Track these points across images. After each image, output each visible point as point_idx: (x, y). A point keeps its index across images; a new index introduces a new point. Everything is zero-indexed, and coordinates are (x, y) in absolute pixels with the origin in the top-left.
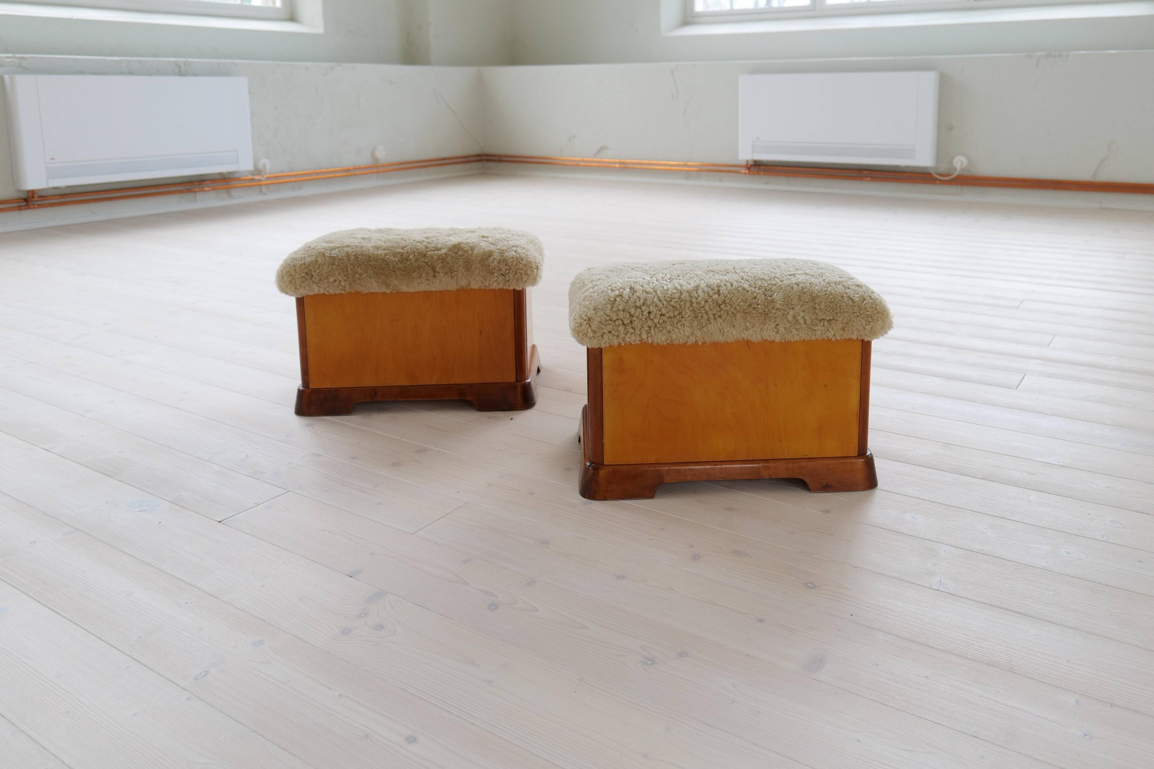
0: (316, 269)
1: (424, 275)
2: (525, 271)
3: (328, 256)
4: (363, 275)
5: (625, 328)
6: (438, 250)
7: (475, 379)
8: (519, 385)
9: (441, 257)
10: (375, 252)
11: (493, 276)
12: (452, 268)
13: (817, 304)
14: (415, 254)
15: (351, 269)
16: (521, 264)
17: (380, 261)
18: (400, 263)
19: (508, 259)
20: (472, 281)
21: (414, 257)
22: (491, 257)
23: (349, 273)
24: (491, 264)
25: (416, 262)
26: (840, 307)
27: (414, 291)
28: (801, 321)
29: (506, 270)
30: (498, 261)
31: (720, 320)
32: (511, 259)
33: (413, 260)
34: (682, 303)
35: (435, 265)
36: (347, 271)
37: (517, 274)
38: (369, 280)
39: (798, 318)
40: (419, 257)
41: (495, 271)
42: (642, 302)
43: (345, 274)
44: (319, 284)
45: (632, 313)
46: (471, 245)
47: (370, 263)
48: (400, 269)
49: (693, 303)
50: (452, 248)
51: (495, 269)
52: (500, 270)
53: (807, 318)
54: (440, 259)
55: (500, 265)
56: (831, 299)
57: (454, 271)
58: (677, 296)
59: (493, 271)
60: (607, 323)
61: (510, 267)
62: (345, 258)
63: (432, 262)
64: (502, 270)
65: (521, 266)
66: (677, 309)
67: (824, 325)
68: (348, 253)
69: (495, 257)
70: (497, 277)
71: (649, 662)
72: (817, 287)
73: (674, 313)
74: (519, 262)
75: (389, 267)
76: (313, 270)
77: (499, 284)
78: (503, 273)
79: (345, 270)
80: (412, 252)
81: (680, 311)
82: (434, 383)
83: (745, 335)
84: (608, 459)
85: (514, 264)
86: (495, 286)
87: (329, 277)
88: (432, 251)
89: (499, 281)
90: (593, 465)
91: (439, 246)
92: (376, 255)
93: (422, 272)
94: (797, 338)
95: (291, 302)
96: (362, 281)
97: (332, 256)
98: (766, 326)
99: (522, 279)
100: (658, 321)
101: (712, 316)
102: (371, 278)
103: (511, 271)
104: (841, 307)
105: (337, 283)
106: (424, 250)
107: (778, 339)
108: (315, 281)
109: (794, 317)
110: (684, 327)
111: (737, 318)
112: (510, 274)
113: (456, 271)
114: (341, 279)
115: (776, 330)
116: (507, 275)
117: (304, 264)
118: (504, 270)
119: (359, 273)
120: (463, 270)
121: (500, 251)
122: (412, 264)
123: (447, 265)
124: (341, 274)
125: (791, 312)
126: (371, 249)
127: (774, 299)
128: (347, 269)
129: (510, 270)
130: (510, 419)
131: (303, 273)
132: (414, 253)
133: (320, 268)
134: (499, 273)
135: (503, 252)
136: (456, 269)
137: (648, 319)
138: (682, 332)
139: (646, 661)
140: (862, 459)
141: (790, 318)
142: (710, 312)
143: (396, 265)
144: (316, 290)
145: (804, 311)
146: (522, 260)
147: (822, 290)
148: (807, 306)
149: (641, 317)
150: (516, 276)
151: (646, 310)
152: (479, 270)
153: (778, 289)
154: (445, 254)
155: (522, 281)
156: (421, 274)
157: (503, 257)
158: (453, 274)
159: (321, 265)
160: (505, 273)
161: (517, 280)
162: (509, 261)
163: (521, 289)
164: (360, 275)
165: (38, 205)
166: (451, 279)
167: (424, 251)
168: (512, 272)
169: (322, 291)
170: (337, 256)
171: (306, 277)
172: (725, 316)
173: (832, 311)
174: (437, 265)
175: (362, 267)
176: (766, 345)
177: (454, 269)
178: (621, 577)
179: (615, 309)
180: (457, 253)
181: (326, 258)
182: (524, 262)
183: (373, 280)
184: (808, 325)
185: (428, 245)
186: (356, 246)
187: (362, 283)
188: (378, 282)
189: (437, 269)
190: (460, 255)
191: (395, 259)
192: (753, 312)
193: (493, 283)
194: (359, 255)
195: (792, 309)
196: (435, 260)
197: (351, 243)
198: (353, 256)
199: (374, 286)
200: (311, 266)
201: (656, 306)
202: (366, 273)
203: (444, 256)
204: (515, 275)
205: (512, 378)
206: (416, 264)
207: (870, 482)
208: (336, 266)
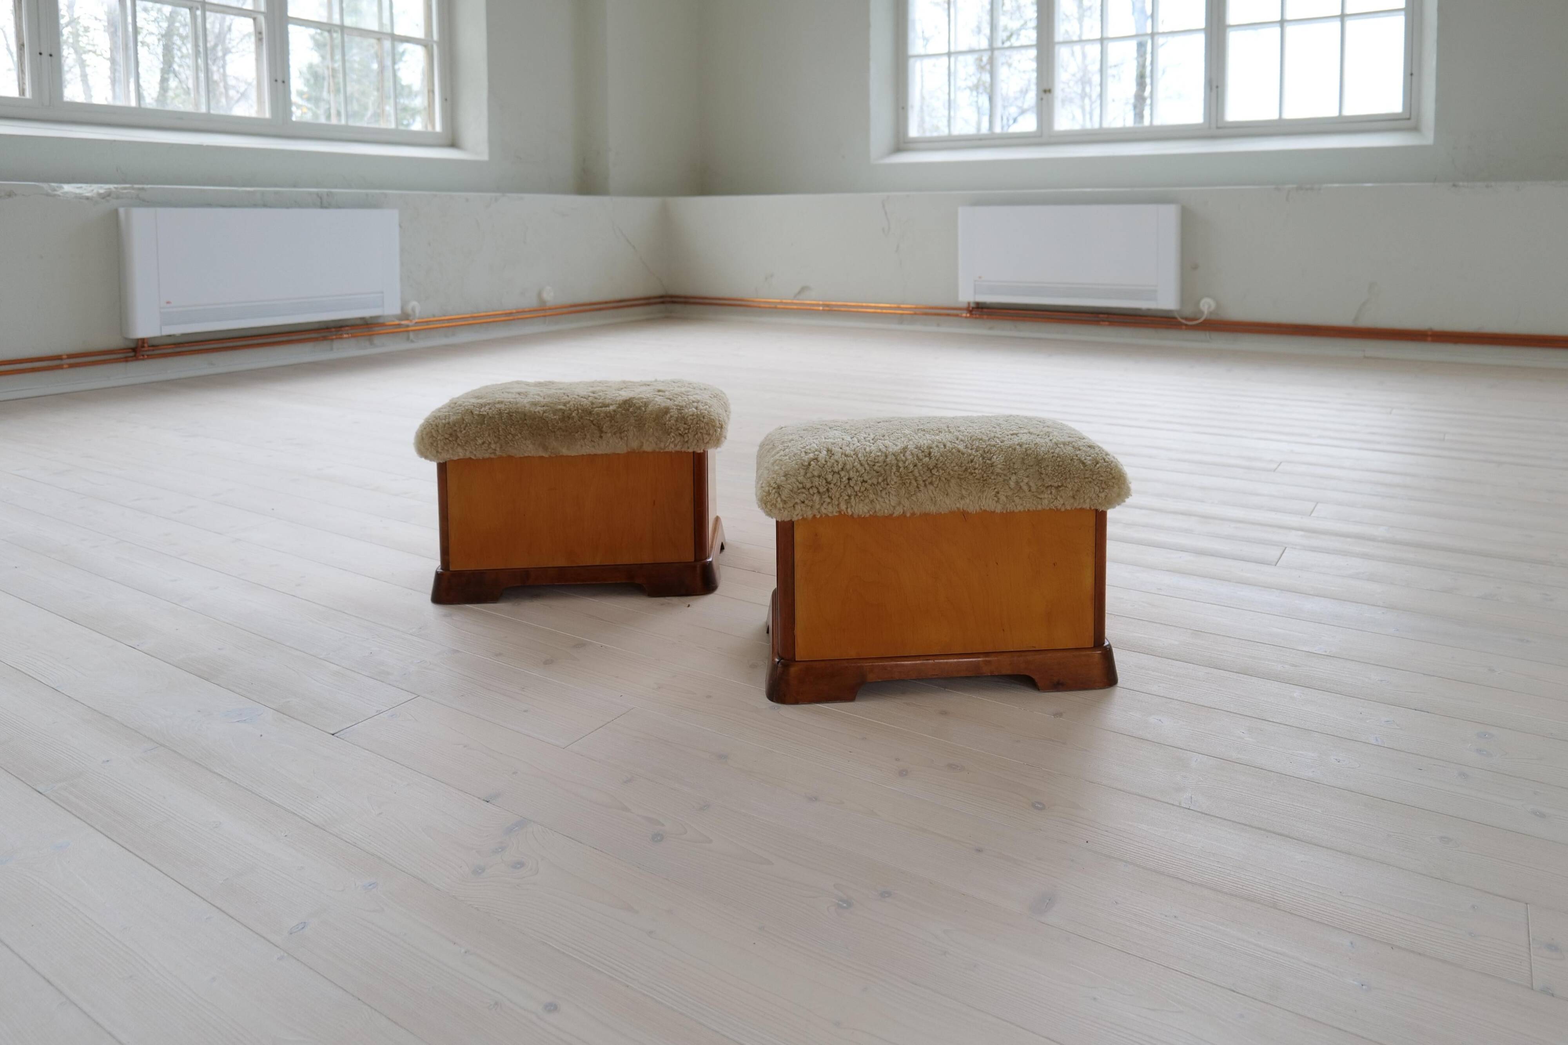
0: (462, 429)
1: (588, 436)
2: (707, 431)
3: (476, 414)
4: (517, 435)
5: (821, 497)
6: (606, 407)
7: (646, 558)
8: (698, 565)
9: (608, 415)
10: (531, 409)
11: (669, 437)
12: (622, 427)
13: (1043, 468)
14: (578, 412)
15: (503, 429)
16: (703, 422)
17: (537, 419)
18: (561, 422)
19: (687, 417)
20: (645, 442)
21: (577, 414)
22: (667, 415)
23: (500, 434)
24: (667, 423)
25: (579, 421)
26: (1069, 471)
27: (577, 454)
28: (1025, 488)
29: (685, 429)
30: (675, 419)
31: (931, 487)
32: (691, 417)
33: (576, 418)
34: (887, 468)
35: (602, 423)
36: (499, 431)
37: (697, 434)
38: (524, 442)
39: (1022, 484)
40: (583, 415)
41: (672, 430)
42: (840, 467)
43: (496, 434)
44: (465, 447)
45: (829, 480)
46: (644, 400)
47: (525, 422)
48: (560, 428)
49: (900, 467)
50: (622, 404)
51: (672, 428)
52: (678, 429)
53: (1032, 484)
54: (607, 417)
55: (677, 423)
56: (1059, 462)
57: (624, 431)
58: (881, 459)
59: (670, 430)
60: (799, 491)
61: (690, 425)
62: (497, 416)
63: (598, 420)
64: (680, 430)
65: (702, 425)
66: (881, 474)
67: (1051, 493)
68: (500, 410)
69: (672, 414)
70: (674, 437)
71: (845, 905)
72: (1043, 449)
73: (878, 479)
74: (700, 420)
75: (548, 426)
76: (458, 430)
77: (676, 446)
78: (681, 433)
79: (496, 430)
80: (576, 408)
81: (885, 477)
82: (598, 563)
83: (961, 505)
84: (801, 654)
85: (695, 422)
86: (671, 448)
87: (477, 438)
88: (598, 408)
89: (676, 442)
90: (782, 661)
91: (607, 401)
92: (533, 412)
93: (586, 432)
94: (1020, 508)
95: (431, 468)
96: (515, 443)
97: (481, 414)
98: (985, 494)
99: (703, 439)
100: (858, 489)
101: (921, 482)
102: (526, 440)
103: (690, 431)
104: (1071, 472)
105: (486, 445)
106: (589, 406)
107: (999, 509)
108: (460, 444)
109: (1017, 483)
110: (889, 496)
111: (951, 484)
112: (689, 435)
113: (626, 431)
114: (491, 440)
115: (996, 499)
116: (686, 435)
117: (449, 423)
118: (682, 429)
119: (513, 433)
120: (635, 430)
121: (679, 408)
122: (575, 422)
123: (616, 424)
124: (491, 435)
125: (1014, 478)
126: (527, 405)
127: (994, 463)
128: (498, 429)
129: (689, 429)
130: (687, 605)
131: (447, 433)
132: (578, 410)
133: (467, 428)
134: (677, 433)
135: (682, 408)
136: (626, 429)
137: (847, 486)
138: (887, 501)
139: (840, 903)
140: (1099, 651)
141: (1012, 484)
142: (919, 478)
143: (556, 424)
144: (460, 454)
145: (1028, 477)
146: (704, 418)
147: (1049, 452)
148: (1032, 470)
149: (839, 484)
150: (696, 436)
151: (845, 476)
152: (653, 429)
153: (998, 451)
154: (614, 411)
155: (703, 442)
156: (585, 435)
157: (681, 414)
158: (623, 435)
159: (468, 425)
160: (684, 433)
161: (698, 441)
162: (688, 419)
163: (702, 451)
164: (514, 436)
165: (148, 355)
166: (620, 439)
167: (590, 408)
168: (692, 431)
169: (468, 455)
170: (488, 414)
171: (450, 439)
172: (937, 483)
173: (1060, 476)
174: (604, 424)
175: (516, 427)
176: (986, 516)
177: (624, 428)
179: (809, 475)
180: (628, 410)
181: (475, 416)
182: (705, 420)
183: (528, 442)
184: (1033, 492)
185: (594, 401)
186: (510, 403)
187: (516, 446)
188: (534, 444)
189: (604, 429)
190: (631, 412)
191: (555, 417)
192: (969, 477)
193: (669, 444)
194: (513, 413)
195: (1014, 475)
196: (602, 419)
197: (504, 398)
198: (506, 413)
199: (529, 449)
200: (457, 425)
201: (857, 471)
202: (520, 433)
203: (613, 413)
204: (695, 435)
205: (690, 557)
206: (580, 423)
207: (1109, 678)
208: (485, 425)
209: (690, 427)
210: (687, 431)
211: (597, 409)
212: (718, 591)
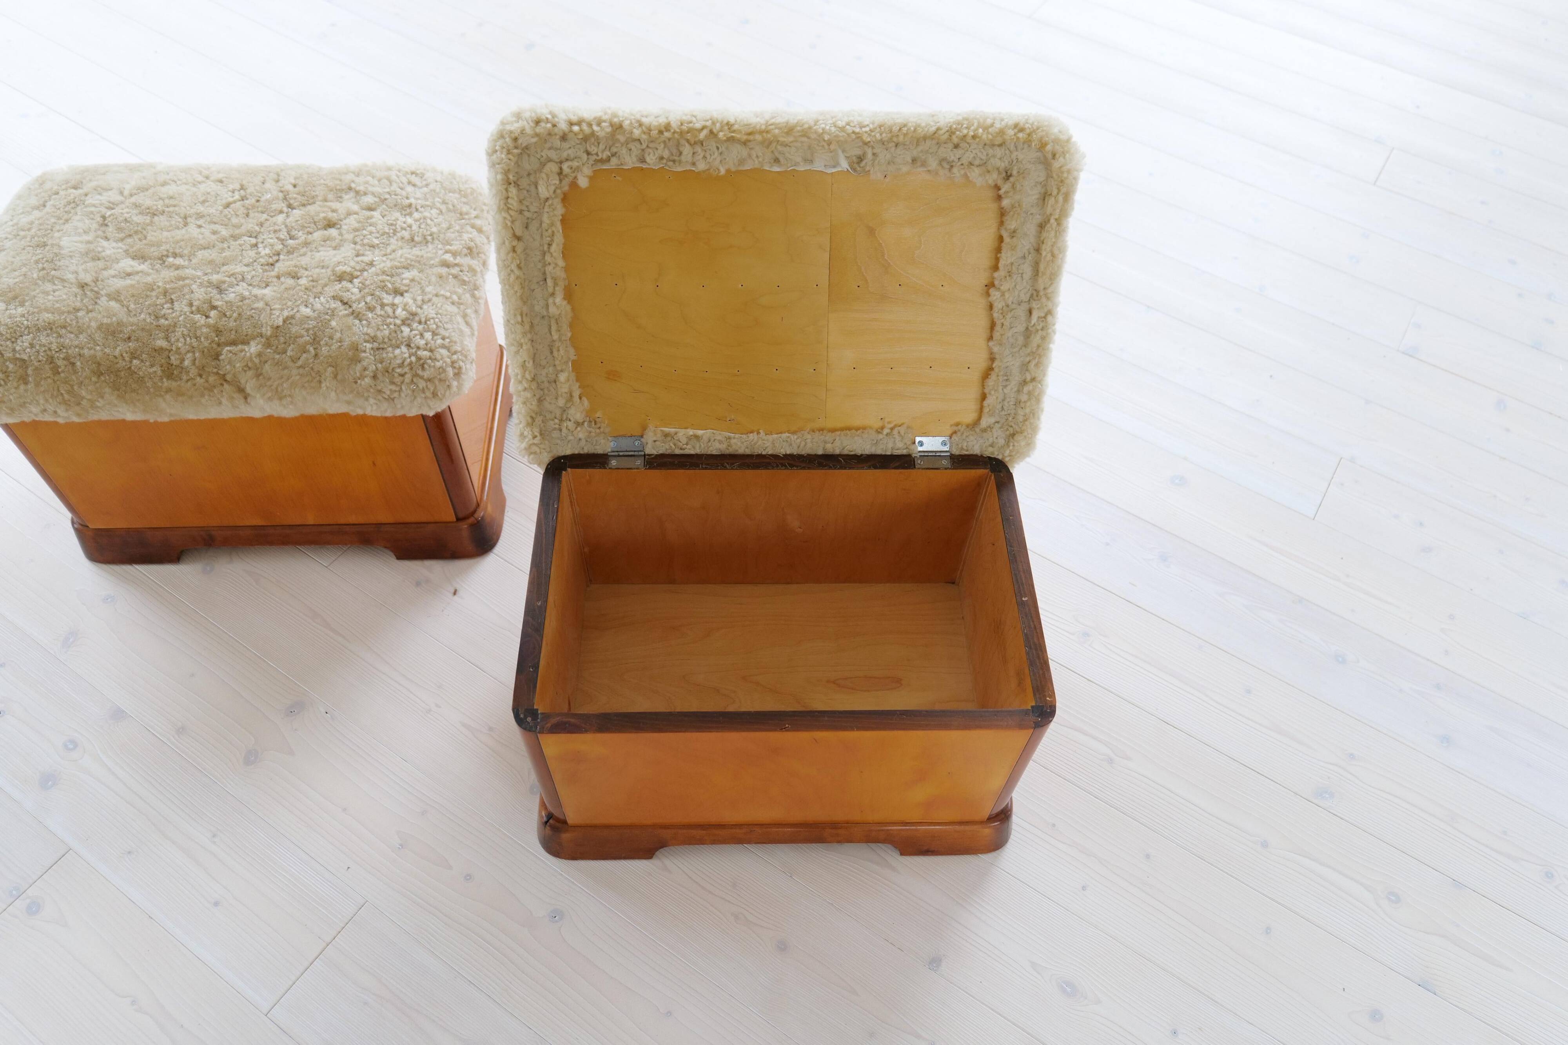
1: (224, 401)
8: (464, 525)
9: (250, 364)
11: (366, 403)
12: (279, 389)
15: (68, 392)
16: (422, 377)
19: (393, 369)
22: (356, 364)
23: (66, 396)
24: (359, 381)
25: (201, 376)
29: (393, 391)
30: (372, 374)
32: (398, 370)
35: (243, 381)
37: (415, 398)
40: (204, 361)
41: (370, 394)
43: (58, 395)
47: (103, 377)
48: (169, 388)
52: (379, 392)
54: (250, 368)
55: (377, 382)
57: (285, 391)
61: (400, 386)
62: (47, 366)
64: (384, 393)
65: (422, 384)
68: (49, 350)
69: (365, 363)
70: (376, 400)
74: (417, 375)
75: (147, 385)
77: (381, 409)
78: (387, 397)
80: (187, 347)
85: (407, 380)
89: (383, 405)
91: (243, 324)
93: (219, 396)
99: (428, 405)
103: (402, 394)
106: (211, 343)
113: (289, 391)
118: (388, 393)
119: (87, 395)
120: (304, 393)
121: (376, 345)
123: (269, 382)
124: (50, 395)
126: (97, 338)
128: (58, 390)
129: (399, 391)
132: (193, 352)
134: (380, 397)
135: (381, 346)
136: (288, 388)
140: (994, 823)
143: (160, 384)
146: (423, 368)
150: (415, 402)
152: (336, 391)
154: (260, 355)
155: (430, 408)
156: (219, 400)
157: (381, 363)
158: (284, 397)
160: (392, 397)
161: (419, 407)
162: (396, 375)
163: (433, 414)
166: (282, 408)
167: (213, 347)
168: (406, 396)
180: (284, 352)
182: (426, 374)
183: (120, 407)
187: (102, 412)
189: (248, 390)
194: (75, 357)
204: (412, 401)
205: (447, 515)
206: (202, 381)
208: (33, 385)
209: (401, 388)
210: (396, 395)
211: (228, 348)
212: (498, 548)
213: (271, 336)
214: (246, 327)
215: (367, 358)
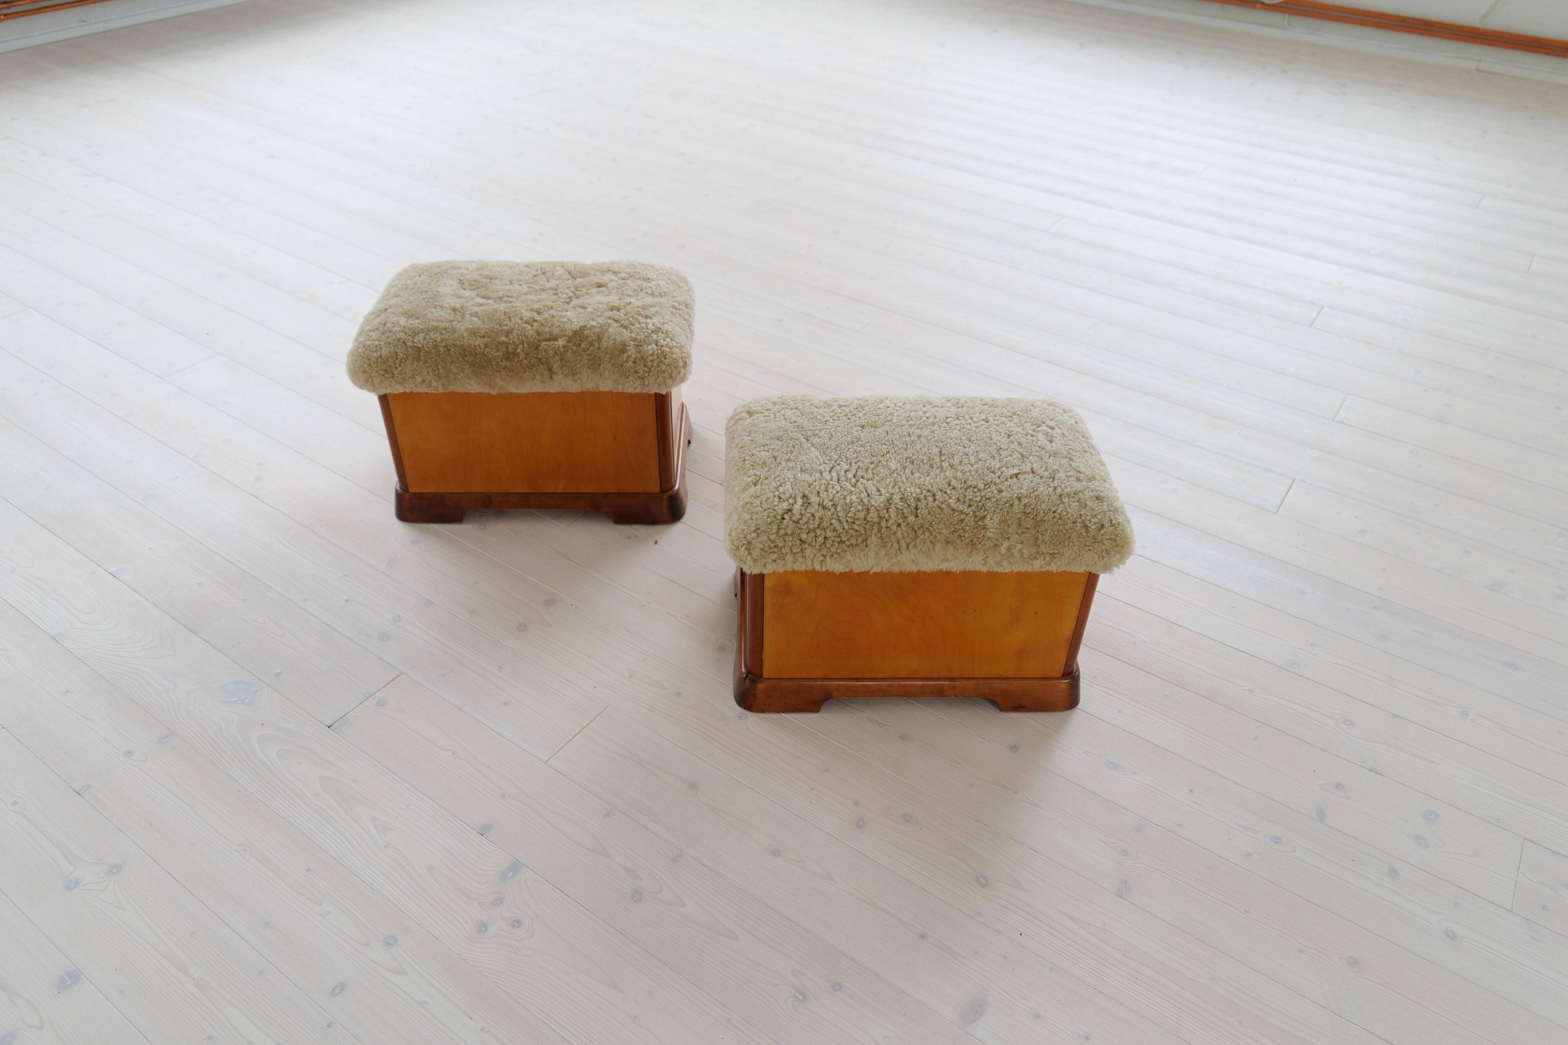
0: (398, 366)
1: (537, 376)
2: (669, 374)
3: (410, 346)
4: (460, 375)
5: (794, 557)
6: (554, 340)
7: (610, 488)
8: (665, 496)
9: (558, 352)
10: (470, 342)
11: (627, 380)
12: (574, 369)
13: (1040, 533)
14: (524, 348)
15: (443, 367)
16: (664, 363)
17: (478, 356)
18: (506, 360)
19: (647, 357)
20: (600, 384)
21: (523, 351)
22: (624, 353)
23: (440, 372)
24: (625, 364)
25: (526, 358)
26: (1069, 538)
27: (527, 392)
28: (1017, 555)
29: (645, 372)
30: (633, 360)
31: (914, 551)
32: (650, 358)
33: (522, 356)
34: (868, 527)
35: (552, 363)
36: (438, 369)
37: (658, 377)
38: (467, 381)
39: (1014, 551)
40: (529, 350)
41: (630, 373)
42: (817, 523)
43: (435, 373)
44: (404, 384)
45: (803, 539)
46: (597, 331)
47: (466, 359)
48: (506, 368)
49: (882, 527)
51: (629, 371)
52: (636, 372)
53: (1025, 551)
54: (557, 355)
55: (636, 365)
56: (1059, 525)
57: (577, 373)
58: (861, 515)
59: (627, 373)
60: (771, 550)
61: (650, 368)
62: (433, 351)
63: (547, 358)
64: (639, 373)
65: (664, 367)
66: (861, 535)
67: (1045, 559)
68: (435, 341)
69: (629, 353)
70: (633, 381)
71: (800, 997)
72: (1044, 506)
73: (857, 540)
74: (661, 361)
75: (492, 365)
76: (393, 366)
77: (635, 388)
78: (640, 376)
79: (435, 368)
80: (520, 342)
81: (865, 538)
82: (560, 491)
83: (944, 567)
84: (769, 669)
85: (655, 364)
86: (630, 390)
87: (416, 377)
88: (546, 341)
89: (636, 386)
90: (750, 676)
92: (473, 347)
93: (535, 373)
94: (1007, 571)
95: (370, 402)
96: (459, 382)
97: (415, 346)
98: (972, 559)
99: (665, 383)
100: (835, 551)
101: (904, 546)
102: (469, 378)
103: (651, 374)
104: (1071, 539)
106: (535, 339)
107: (985, 569)
108: (398, 381)
109: (1009, 549)
110: (867, 558)
111: (936, 549)
112: (650, 379)
113: (579, 373)
114: (431, 379)
115: (983, 562)
116: (645, 378)
117: (381, 356)
118: (642, 372)
119: (454, 372)
120: (589, 372)
121: (636, 343)
122: (521, 361)
123: (568, 364)
124: (430, 373)
125: (1006, 544)
126: (466, 335)
127: (986, 525)
128: (437, 366)
129: (649, 372)
130: (655, 541)
131: (381, 370)
132: (523, 345)
133: (402, 365)
134: (636, 376)
135: (640, 344)
136: (579, 370)
137: (823, 546)
138: (865, 563)
139: (797, 994)
140: (1067, 680)
141: (1003, 551)
142: (902, 542)
143: (500, 363)
144: (399, 389)
145: (1022, 543)
146: (665, 358)
147: (1050, 510)
148: (1027, 535)
149: (814, 544)
150: (658, 381)
151: (821, 535)
152: (609, 371)
153: (993, 508)
154: (564, 347)
155: (666, 386)
156: (534, 375)
157: (639, 353)
158: (576, 377)
159: (403, 360)
160: (644, 376)
161: (659, 384)
162: (648, 361)
163: (664, 393)
164: (456, 375)
166: (573, 382)
167: (536, 341)
168: (653, 375)
169: (408, 390)
170: (423, 345)
171: (386, 376)
172: (920, 547)
173: (1058, 543)
174: (554, 364)
175: (456, 365)
176: (968, 576)
177: (576, 369)
178: (776, 854)
179: (782, 532)
180: (579, 345)
181: (409, 349)
182: (667, 361)
183: (472, 382)
184: (1025, 558)
185: (541, 329)
187: (460, 385)
188: (479, 384)
189: (554, 369)
190: (583, 348)
191: (498, 354)
192: (957, 542)
193: (628, 387)
194: (451, 346)
195: (1007, 540)
196: (550, 356)
197: (438, 321)
198: (443, 347)
199: (472, 385)
200: (391, 361)
201: (835, 530)
202: (463, 372)
203: (562, 349)
204: (656, 379)
205: (655, 488)
206: (527, 362)
207: (1071, 701)
208: (422, 362)
209: (651, 370)
210: (646, 374)
211: (545, 343)
212: (685, 519)
213: (572, 336)
214: (556, 331)
215: (631, 350)
